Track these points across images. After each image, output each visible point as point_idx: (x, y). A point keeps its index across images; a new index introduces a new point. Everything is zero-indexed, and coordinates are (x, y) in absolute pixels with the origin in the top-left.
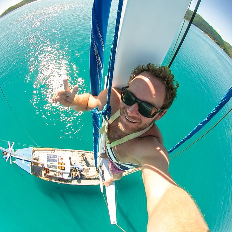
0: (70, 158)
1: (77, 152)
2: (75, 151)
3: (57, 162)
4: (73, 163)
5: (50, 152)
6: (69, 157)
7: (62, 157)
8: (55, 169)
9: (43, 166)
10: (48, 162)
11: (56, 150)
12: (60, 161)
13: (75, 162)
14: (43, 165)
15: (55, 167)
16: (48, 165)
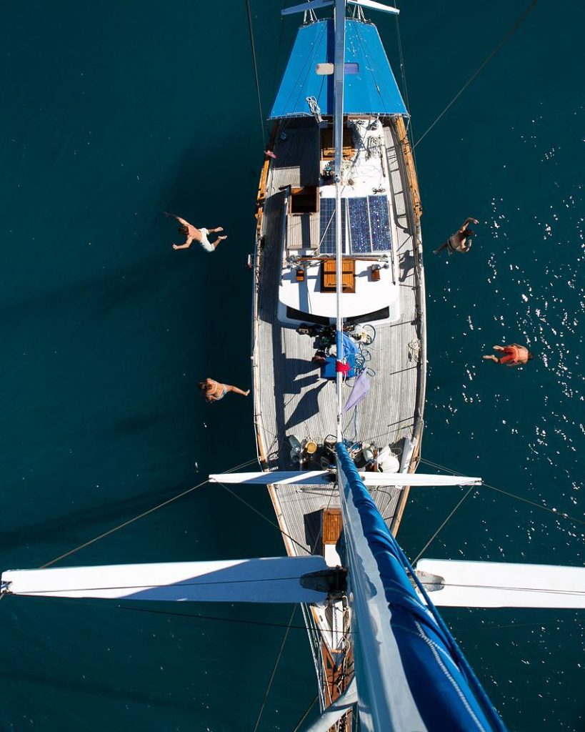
0: (383, 313)
1: (417, 348)
2: (419, 337)
3: (355, 249)
4: (361, 329)
5: (401, 209)
6: (387, 309)
7: (382, 272)
8: (316, 239)
9: (323, 177)
10: (347, 203)
11: (414, 241)
12: (361, 266)
13: (364, 339)
14: (329, 179)
15: (329, 243)
16: (331, 202)
